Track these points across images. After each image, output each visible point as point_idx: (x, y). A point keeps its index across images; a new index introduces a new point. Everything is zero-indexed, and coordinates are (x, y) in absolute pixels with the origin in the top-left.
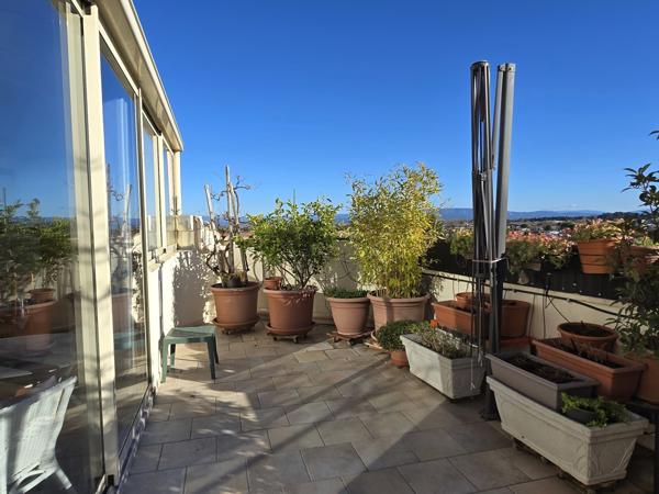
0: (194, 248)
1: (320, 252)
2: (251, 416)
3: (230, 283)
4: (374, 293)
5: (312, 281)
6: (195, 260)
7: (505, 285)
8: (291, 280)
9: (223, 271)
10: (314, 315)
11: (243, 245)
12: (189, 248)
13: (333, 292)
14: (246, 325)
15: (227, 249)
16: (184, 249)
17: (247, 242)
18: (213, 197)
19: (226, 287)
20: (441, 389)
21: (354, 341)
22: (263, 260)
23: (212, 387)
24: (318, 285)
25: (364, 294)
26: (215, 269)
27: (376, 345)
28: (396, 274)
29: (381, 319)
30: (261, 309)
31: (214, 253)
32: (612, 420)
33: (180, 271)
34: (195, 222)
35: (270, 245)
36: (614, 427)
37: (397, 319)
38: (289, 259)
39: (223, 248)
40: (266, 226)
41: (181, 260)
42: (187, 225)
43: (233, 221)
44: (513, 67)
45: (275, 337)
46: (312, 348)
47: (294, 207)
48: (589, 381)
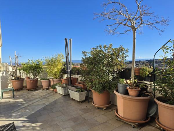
0: (6, 71)
1: (39, 71)
2: (24, 102)
3: (16, 79)
4: (51, 79)
5: (37, 77)
6: (6, 74)
7: (72, 75)
8: (32, 77)
9: (14, 76)
10: (38, 85)
11: (20, 70)
12: (4, 71)
13: (42, 79)
14: (21, 88)
15: (15, 71)
16: (3, 71)
17: (21, 69)
18: (12, 58)
19: (15, 79)
20: (62, 94)
21: (47, 89)
22: (25, 73)
23: (14, 99)
24: (39, 78)
25: (49, 79)
26: (12, 76)
27: (52, 89)
28: (55, 75)
29: (52, 83)
30: (24, 85)
31: (12, 72)
32: (82, 91)
33: (2, 76)
34: (6, 64)
35: (27, 69)
36: (82, 92)
37: (55, 83)
38: (31, 73)
39: (14, 71)
40: (26, 65)
41: (2, 74)
42: (3, 65)
43: (17, 64)
44: (71, 39)
45: (28, 90)
46: (37, 91)
47: (33, 61)
48: (80, 87)
